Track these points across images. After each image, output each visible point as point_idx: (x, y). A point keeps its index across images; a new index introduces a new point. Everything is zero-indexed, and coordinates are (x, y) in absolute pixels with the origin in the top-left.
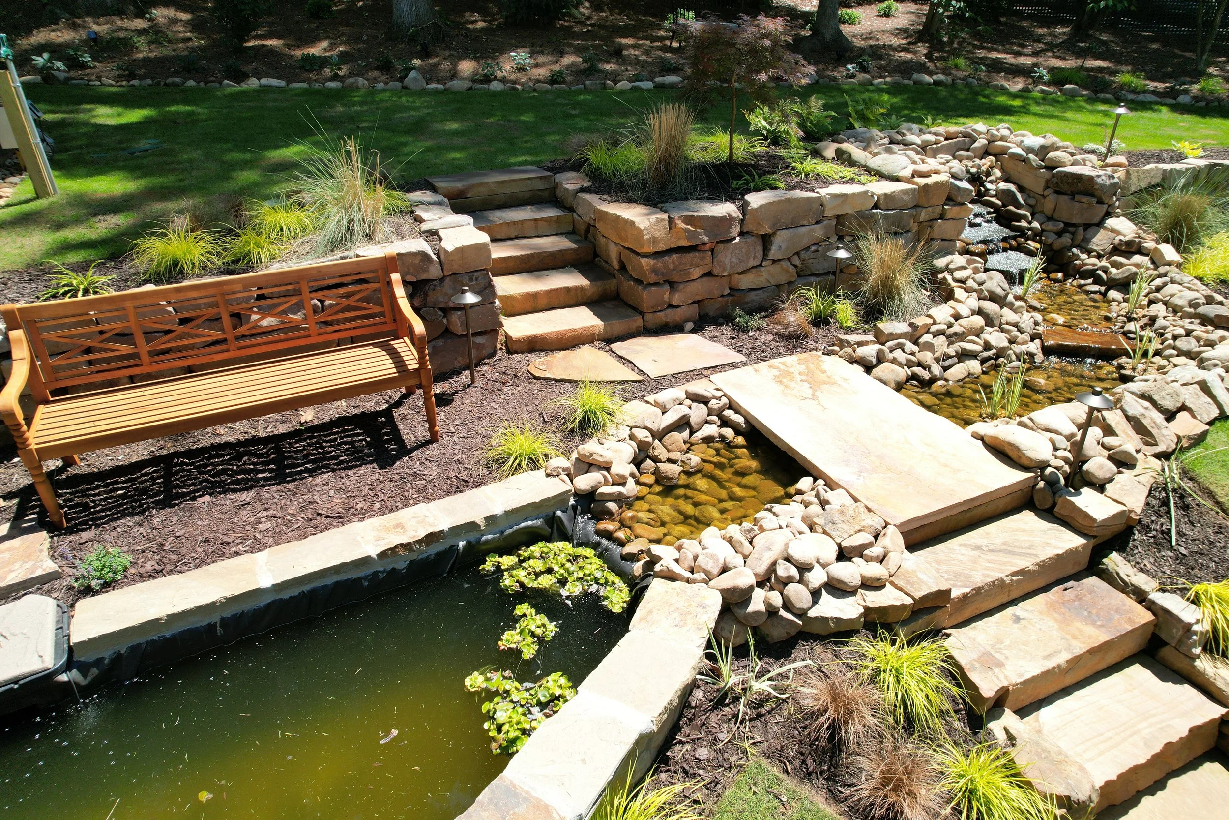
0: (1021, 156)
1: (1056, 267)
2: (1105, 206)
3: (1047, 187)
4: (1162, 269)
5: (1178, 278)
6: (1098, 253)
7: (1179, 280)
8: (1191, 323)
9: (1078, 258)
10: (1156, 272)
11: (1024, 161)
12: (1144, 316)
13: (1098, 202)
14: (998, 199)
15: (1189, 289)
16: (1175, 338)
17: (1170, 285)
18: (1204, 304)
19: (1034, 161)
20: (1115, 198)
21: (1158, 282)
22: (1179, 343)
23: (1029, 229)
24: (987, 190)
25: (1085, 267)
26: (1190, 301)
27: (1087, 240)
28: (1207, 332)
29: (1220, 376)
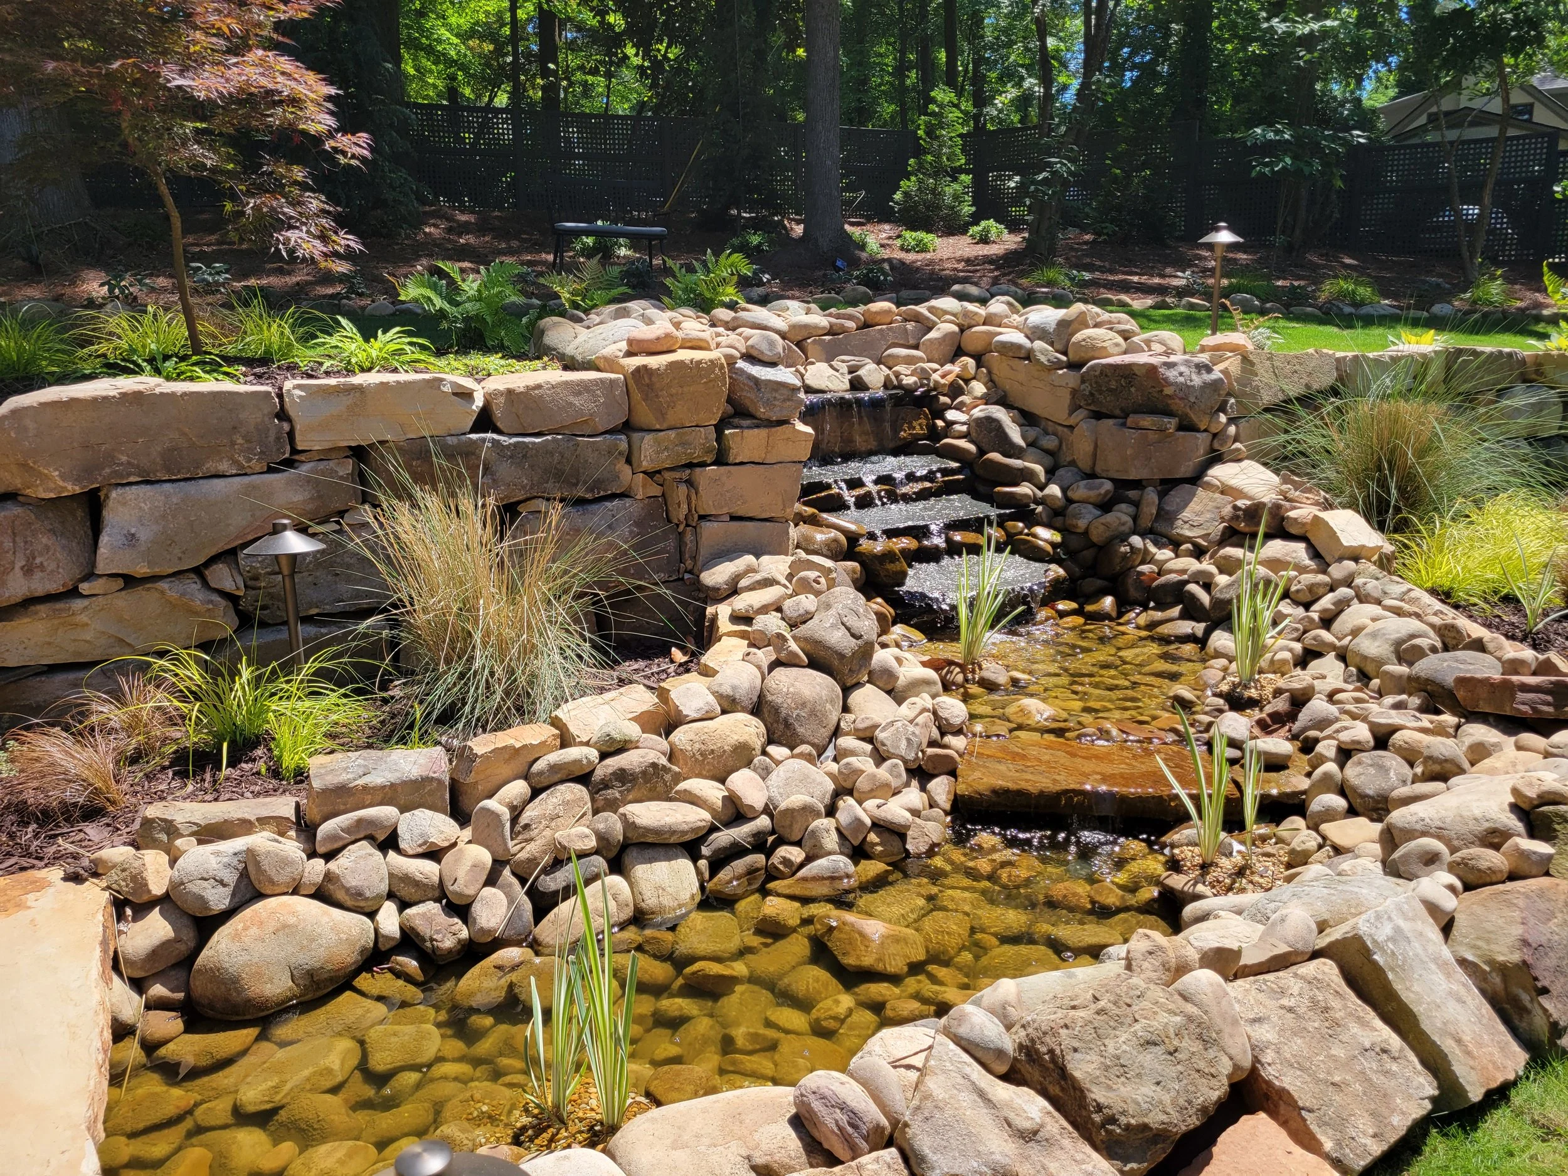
0: (1019, 347)
1: (1099, 583)
2: (1202, 440)
3: (1074, 408)
4: (1338, 570)
5: (1372, 586)
6: (1195, 545)
7: (1376, 594)
8: (1398, 706)
9: (1147, 558)
10: (1321, 578)
11: (1028, 358)
12: (1278, 692)
13: (1181, 428)
14: (972, 441)
15: (1398, 612)
16: (1345, 754)
17: (1356, 606)
18: (1434, 650)
19: (1044, 352)
20: (1223, 418)
21: (1326, 602)
22: (1353, 773)
23: (1037, 502)
24: (950, 424)
25: (1162, 580)
26: (1398, 644)
27: (1166, 516)
28: (1439, 731)
29: (1433, 909)
